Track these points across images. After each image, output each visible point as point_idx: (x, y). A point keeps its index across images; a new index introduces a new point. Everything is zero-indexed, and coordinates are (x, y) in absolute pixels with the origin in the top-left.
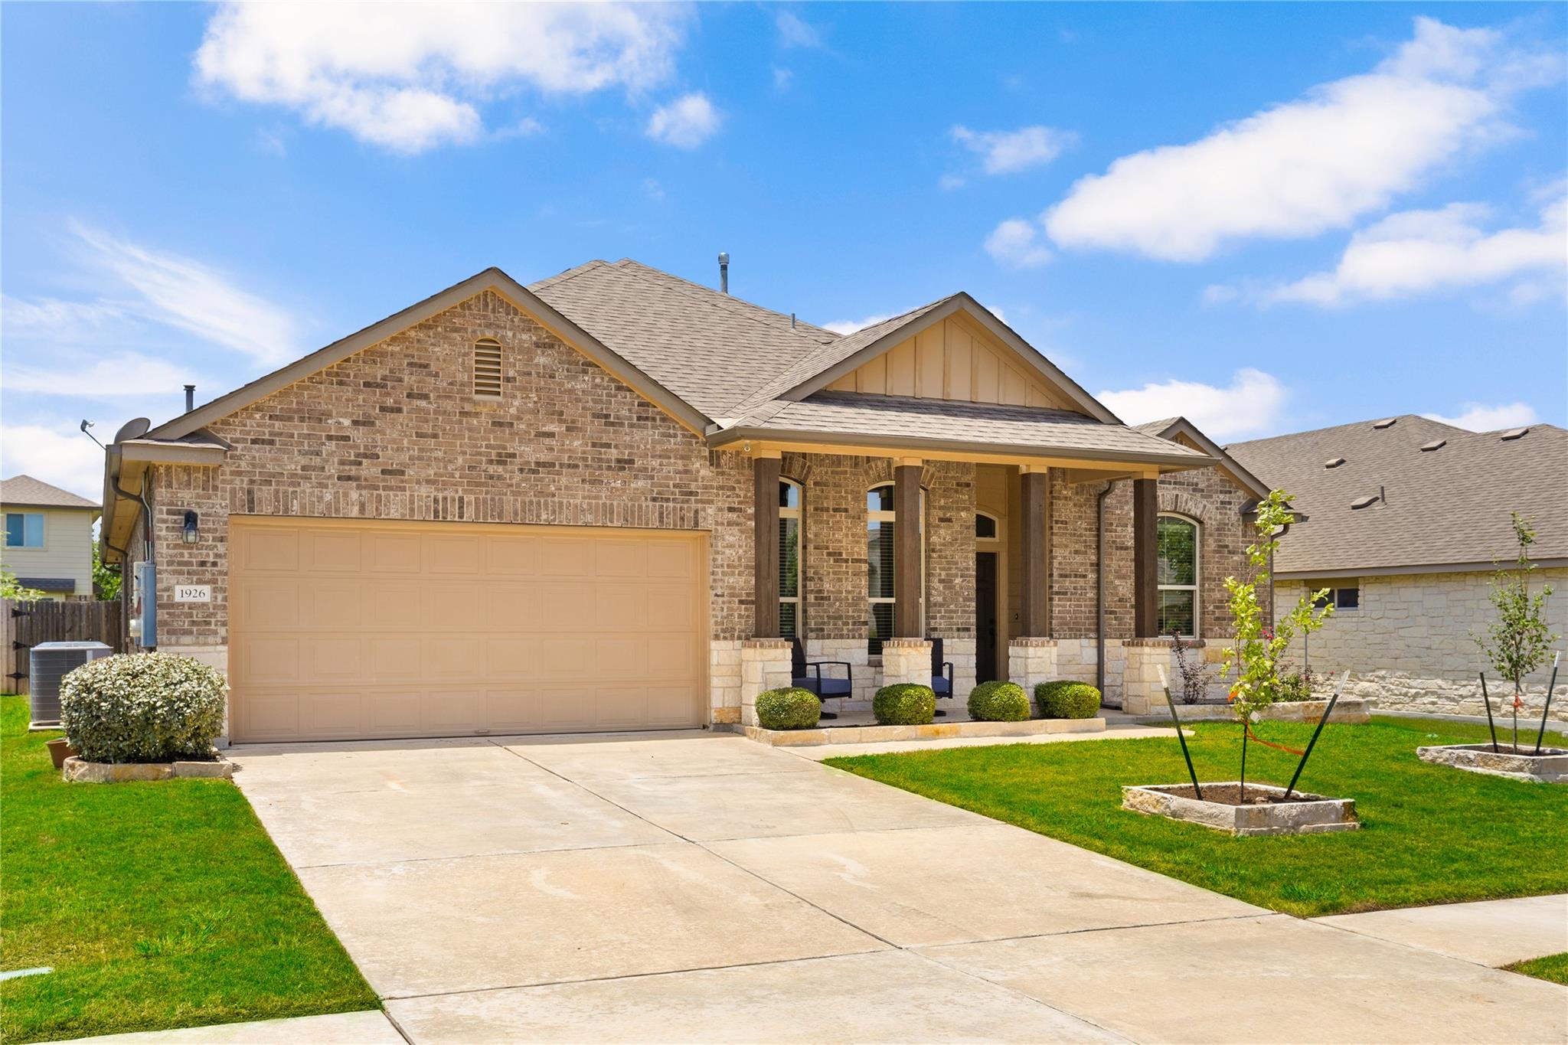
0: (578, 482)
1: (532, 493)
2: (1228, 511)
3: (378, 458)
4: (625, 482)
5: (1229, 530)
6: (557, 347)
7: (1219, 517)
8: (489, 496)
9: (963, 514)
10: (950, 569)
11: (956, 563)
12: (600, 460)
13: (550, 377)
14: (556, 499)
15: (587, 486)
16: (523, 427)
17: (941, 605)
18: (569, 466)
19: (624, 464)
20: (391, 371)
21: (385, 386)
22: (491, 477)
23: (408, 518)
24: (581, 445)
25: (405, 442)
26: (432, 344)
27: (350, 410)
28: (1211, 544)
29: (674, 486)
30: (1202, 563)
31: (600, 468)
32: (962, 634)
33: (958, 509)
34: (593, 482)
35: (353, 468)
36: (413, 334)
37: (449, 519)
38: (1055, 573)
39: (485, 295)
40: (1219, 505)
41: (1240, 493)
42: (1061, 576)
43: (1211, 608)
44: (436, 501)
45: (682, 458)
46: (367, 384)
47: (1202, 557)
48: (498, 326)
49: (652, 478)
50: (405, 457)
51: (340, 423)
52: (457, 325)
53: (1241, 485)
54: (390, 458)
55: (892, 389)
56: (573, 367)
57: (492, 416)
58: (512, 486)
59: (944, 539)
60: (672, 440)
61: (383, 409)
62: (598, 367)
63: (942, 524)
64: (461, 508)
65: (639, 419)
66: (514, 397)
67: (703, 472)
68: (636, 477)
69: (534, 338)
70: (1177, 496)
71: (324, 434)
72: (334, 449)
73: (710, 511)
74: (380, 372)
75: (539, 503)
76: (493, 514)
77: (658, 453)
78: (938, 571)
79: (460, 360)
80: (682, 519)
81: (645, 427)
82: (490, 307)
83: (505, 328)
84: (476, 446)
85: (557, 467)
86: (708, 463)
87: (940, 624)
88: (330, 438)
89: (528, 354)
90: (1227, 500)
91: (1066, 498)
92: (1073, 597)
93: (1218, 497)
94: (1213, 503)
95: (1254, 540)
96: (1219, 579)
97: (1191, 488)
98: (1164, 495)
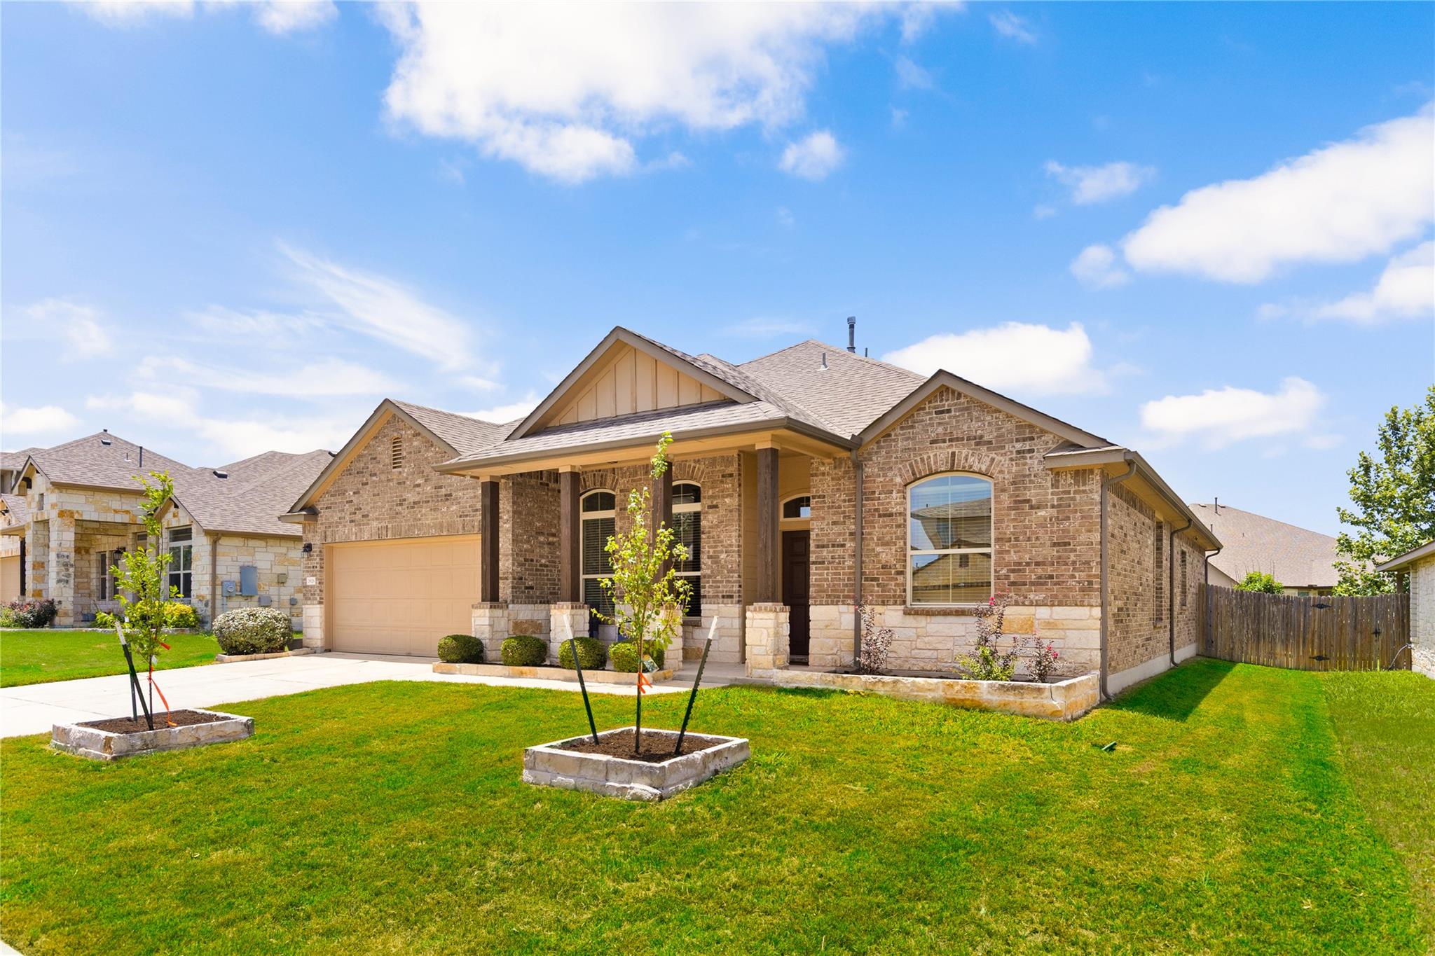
0: (429, 510)
1: (412, 520)
2: (1028, 461)
3: (361, 509)
4: (448, 507)
6: (420, 436)
7: (1014, 469)
8: (397, 524)
9: (727, 500)
10: (716, 547)
11: (722, 542)
12: (438, 496)
13: (419, 452)
14: (421, 522)
15: (433, 512)
16: (408, 483)
17: (710, 577)
18: (426, 502)
19: (447, 497)
20: (365, 464)
21: (363, 472)
22: (397, 514)
23: (370, 539)
24: (430, 489)
25: (369, 500)
26: (377, 446)
27: (353, 487)
28: (1008, 500)
29: (469, 507)
30: (995, 522)
31: (438, 501)
32: (725, 600)
33: (723, 497)
34: (435, 510)
35: (354, 516)
37: (383, 538)
38: (813, 544)
40: (1014, 455)
41: (1048, 438)
43: (1004, 571)
44: (379, 529)
47: (997, 514)
48: (398, 430)
50: (369, 508)
51: (350, 494)
52: (386, 433)
53: (1043, 429)
54: (365, 509)
56: (426, 446)
57: (397, 479)
58: (405, 517)
59: (713, 522)
61: (362, 484)
63: (711, 511)
64: (387, 531)
66: (406, 467)
68: (453, 504)
69: (413, 432)
72: (348, 507)
74: (362, 465)
75: (414, 525)
76: (399, 535)
78: (707, 549)
79: (387, 452)
82: (397, 420)
83: (401, 430)
84: (392, 497)
85: (421, 504)
87: (709, 592)
89: (410, 440)
90: (1028, 448)
91: (823, 474)
92: (830, 566)
93: (1014, 447)
94: (1005, 454)
95: (1072, 489)
96: (1016, 539)
97: (973, 442)
98: (936, 455)
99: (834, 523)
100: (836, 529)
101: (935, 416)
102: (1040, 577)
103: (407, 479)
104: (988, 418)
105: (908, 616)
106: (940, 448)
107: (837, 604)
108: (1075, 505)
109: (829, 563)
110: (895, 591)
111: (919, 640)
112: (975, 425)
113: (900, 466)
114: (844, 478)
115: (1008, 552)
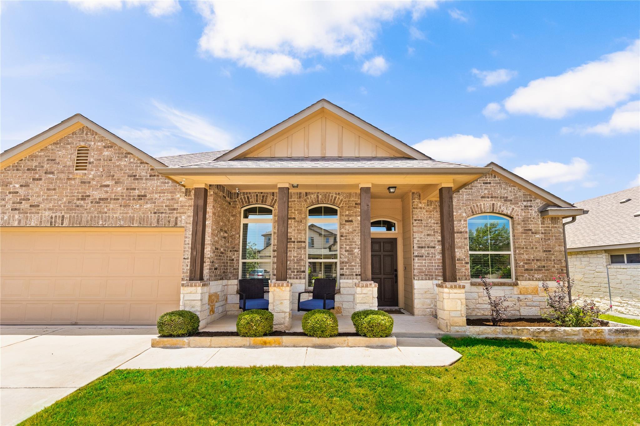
0: (118, 206)
1: (96, 213)
2: (530, 211)
3: (29, 200)
4: (141, 205)
5: (531, 221)
6: (113, 147)
7: (523, 214)
8: (76, 215)
9: (359, 218)
10: (352, 245)
11: (356, 242)
12: (130, 196)
13: (110, 160)
14: (107, 215)
15: (122, 208)
16: (94, 183)
17: (346, 263)
18: (115, 199)
19: (141, 197)
20: (39, 163)
21: (35, 170)
22: (78, 206)
23: (39, 225)
24: (121, 190)
25: (41, 193)
26: (58, 151)
27: (20, 181)
28: (520, 229)
29: (166, 206)
30: (514, 239)
31: (129, 199)
32: (358, 277)
33: (356, 216)
34: (125, 206)
35: (18, 205)
36: (50, 147)
37: (56, 226)
38: (415, 246)
39: (83, 128)
40: (523, 208)
41: (538, 201)
42: (419, 247)
43: (522, 264)
44: (52, 218)
45: (171, 193)
46: (28, 170)
47: (514, 236)
48: (88, 141)
49: (155, 203)
50: (40, 199)
51: (15, 186)
52: (70, 142)
53: (538, 196)
54: (34, 200)
55: (291, 153)
56: (120, 155)
57: (81, 179)
58: (87, 209)
59: (348, 230)
60: (166, 185)
61: (34, 179)
62: (132, 154)
63: (347, 223)
64: (63, 220)
65: (150, 176)
66: (92, 170)
67: (181, 199)
68: (147, 203)
69: (104, 144)
70: (493, 204)
71: (8, 191)
72: (11, 197)
73: (183, 217)
74: (35, 164)
75: (99, 217)
76: (76, 224)
77: (158, 191)
78: (345, 246)
79: (69, 156)
80: (169, 222)
81: (153, 180)
82: (85, 132)
83: (91, 141)
84: (72, 193)
85: (109, 200)
86: (184, 195)
87: (346, 272)
88: (10, 193)
89: (100, 151)
90: (529, 205)
91: (421, 208)
92: (427, 258)
93: (522, 204)
94: (519, 207)
95: (550, 226)
96: (526, 248)
97: (503, 199)
98: (484, 204)
99: (428, 235)
100: (430, 238)
101: (483, 184)
102: (539, 267)
103: (93, 179)
104: (510, 189)
105: (473, 287)
106: (486, 200)
107: (432, 280)
108: (552, 233)
109: (426, 256)
110: (465, 273)
111: (479, 299)
112: (503, 191)
113: (465, 208)
114: (433, 211)
115: (523, 254)
